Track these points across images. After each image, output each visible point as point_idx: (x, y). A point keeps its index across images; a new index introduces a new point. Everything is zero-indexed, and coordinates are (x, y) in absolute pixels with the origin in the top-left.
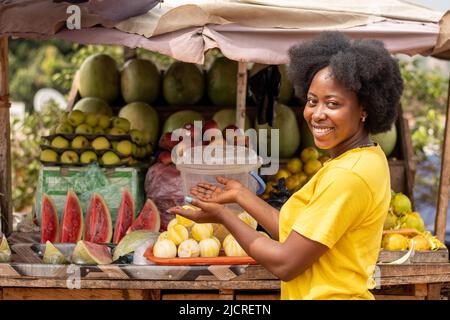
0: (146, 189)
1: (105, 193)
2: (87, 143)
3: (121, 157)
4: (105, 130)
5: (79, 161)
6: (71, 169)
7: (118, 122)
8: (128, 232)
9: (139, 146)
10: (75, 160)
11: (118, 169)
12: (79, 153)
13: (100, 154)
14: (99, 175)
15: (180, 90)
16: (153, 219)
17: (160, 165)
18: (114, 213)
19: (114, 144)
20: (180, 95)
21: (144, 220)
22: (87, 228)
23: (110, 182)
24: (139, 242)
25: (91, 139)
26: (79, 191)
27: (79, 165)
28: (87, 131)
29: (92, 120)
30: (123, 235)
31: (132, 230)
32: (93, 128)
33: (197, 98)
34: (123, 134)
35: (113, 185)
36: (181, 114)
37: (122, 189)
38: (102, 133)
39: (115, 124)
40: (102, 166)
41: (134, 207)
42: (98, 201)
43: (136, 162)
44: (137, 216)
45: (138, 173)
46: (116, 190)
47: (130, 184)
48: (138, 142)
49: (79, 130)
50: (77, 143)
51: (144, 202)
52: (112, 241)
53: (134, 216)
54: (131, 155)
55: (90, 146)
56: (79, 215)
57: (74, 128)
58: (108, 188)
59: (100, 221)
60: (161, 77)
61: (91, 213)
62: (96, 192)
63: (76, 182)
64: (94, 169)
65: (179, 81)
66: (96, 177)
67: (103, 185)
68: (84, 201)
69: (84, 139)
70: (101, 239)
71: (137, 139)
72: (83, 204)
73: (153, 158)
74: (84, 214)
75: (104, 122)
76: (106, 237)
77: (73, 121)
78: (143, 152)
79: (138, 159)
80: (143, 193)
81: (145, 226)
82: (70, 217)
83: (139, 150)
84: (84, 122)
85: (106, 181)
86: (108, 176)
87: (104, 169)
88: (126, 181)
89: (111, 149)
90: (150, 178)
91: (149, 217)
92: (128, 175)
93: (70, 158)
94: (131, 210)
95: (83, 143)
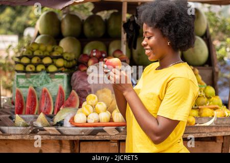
0: (72, 84)
1: (50, 87)
2: (40, 60)
3: (58, 67)
4: (50, 53)
5: (36, 70)
6: (32, 74)
7: (57, 49)
8: (61, 109)
9: (68, 61)
10: (34, 69)
11: (56, 74)
12: (36, 65)
13: (47, 66)
14: (47, 77)
15: (93, 30)
16: (75, 101)
17: (79, 71)
18: (54, 98)
19: (55, 60)
20: (92, 33)
21: (70, 101)
22: (40, 107)
23: (52, 81)
24: (67, 114)
25: (42, 58)
26: (36, 86)
27: (36, 72)
28: (40, 53)
29: (42, 48)
30: (59, 110)
31: (64, 108)
32: (43, 52)
33: (101, 34)
34: (60, 55)
35: (54, 83)
36: (92, 43)
37: (59, 85)
38: (48, 54)
39: (55, 50)
40: (48, 72)
41: (65, 94)
42: (45, 91)
43: (66, 70)
44: (67, 99)
45: (68, 76)
46: (55, 85)
47: (63, 82)
48: (68, 59)
49: (36, 53)
50: (35, 60)
51: (71, 91)
52: (53, 113)
53: (65, 99)
54: (64, 66)
55: (41, 61)
56: (35, 99)
57: (33, 52)
58: (51, 84)
59: (47, 102)
60: (82, 23)
61: (42, 98)
62: (45, 87)
63: (34, 81)
64: (44, 74)
65: (91, 25)
66: (45, 78)
67: (48, 83)
68: (39, 91)
69: (39, 58)
70: (47, 112)
71: (67, 57)
72: (38, 93)
73: (77, 67)
74: (38, 99)
75: (49, 48)
76: (50, 111)
77: (32, 48)
78: (71, 64)
79: (68, 68)
80: (70, 87)
81: (70, 105)
82: (31, 100)
83: (68, 63)
84: (38, 49)
85: (50, 80)
86: (51, 78)
87: (49, 74)
88: (61, 80)
89: (53, 63)
90: (74, 79)
91: (73, 100)
92: (62, 77)
93: (31, 68)
94: (63, 96)
95: (38, 60)
